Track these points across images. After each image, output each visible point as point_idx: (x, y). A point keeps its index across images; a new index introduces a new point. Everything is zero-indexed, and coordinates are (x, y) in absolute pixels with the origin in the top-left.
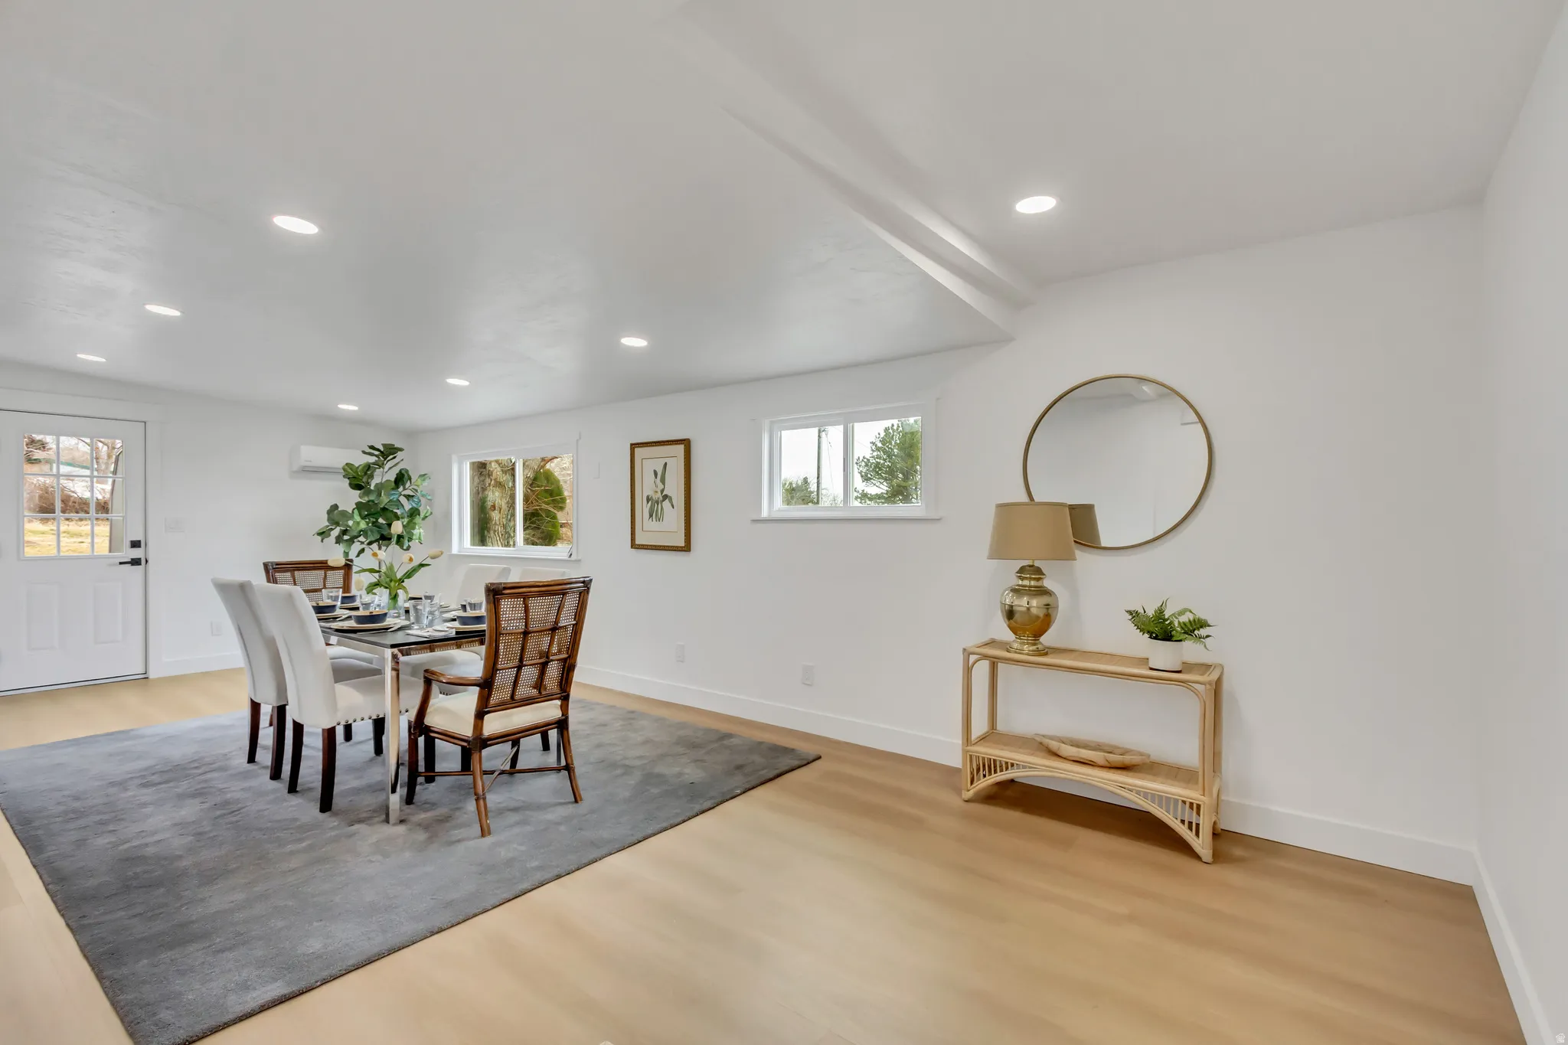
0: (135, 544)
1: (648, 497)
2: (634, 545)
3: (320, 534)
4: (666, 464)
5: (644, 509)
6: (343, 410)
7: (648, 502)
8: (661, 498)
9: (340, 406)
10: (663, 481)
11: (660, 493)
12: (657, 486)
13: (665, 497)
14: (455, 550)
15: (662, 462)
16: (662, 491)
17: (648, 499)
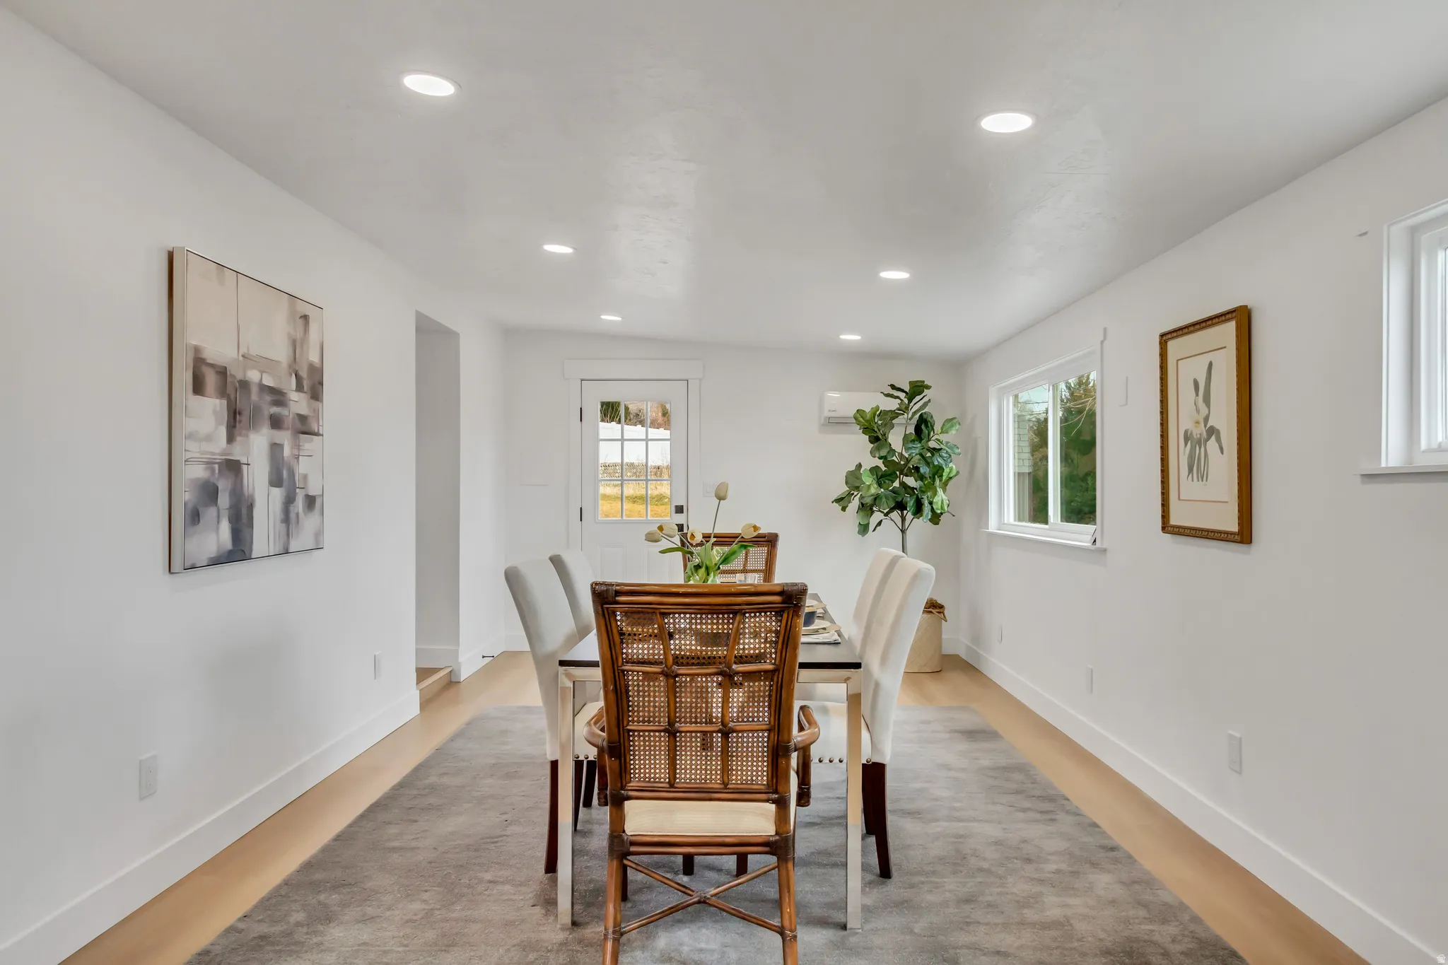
0: (679, 510)
1: (1186, 432)
2: (1166, 527)
3: (838, 500)
4: (1211, 364)
5: (1179, 455)
6: (846, 340)
7: (1186, 445)
8: (1205, 434)
9: (843, 337)
10: (1207, 400)
11: (1203, 425)
12: (1198, 411)
13: (1212, 431)
14: (993, 526)
15: (1205, 360)
16: (1206, 419)
17: (1187, 439)
